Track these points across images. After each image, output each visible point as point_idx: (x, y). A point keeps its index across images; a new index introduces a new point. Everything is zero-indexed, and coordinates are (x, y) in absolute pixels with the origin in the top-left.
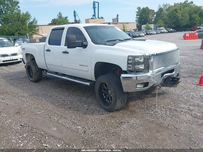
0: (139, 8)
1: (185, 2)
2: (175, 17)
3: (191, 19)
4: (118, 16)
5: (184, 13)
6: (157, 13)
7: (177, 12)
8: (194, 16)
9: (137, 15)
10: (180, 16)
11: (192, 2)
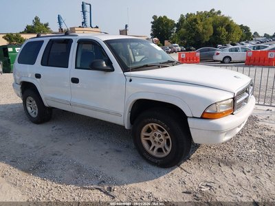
0: (155, 17)
1: (211, 11)
2: (194, 29)
3: (216, 33)
4: (126, 26)
5: (206, 24)
6: (178, 25)
7: (197, 23)
8: (219, 29)
9: (153, 27)
10: (200, 28)
11: (219, 12)
